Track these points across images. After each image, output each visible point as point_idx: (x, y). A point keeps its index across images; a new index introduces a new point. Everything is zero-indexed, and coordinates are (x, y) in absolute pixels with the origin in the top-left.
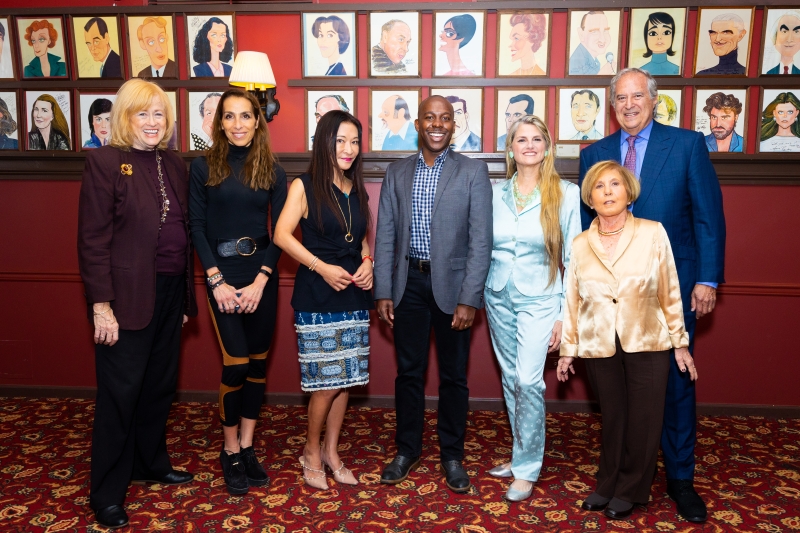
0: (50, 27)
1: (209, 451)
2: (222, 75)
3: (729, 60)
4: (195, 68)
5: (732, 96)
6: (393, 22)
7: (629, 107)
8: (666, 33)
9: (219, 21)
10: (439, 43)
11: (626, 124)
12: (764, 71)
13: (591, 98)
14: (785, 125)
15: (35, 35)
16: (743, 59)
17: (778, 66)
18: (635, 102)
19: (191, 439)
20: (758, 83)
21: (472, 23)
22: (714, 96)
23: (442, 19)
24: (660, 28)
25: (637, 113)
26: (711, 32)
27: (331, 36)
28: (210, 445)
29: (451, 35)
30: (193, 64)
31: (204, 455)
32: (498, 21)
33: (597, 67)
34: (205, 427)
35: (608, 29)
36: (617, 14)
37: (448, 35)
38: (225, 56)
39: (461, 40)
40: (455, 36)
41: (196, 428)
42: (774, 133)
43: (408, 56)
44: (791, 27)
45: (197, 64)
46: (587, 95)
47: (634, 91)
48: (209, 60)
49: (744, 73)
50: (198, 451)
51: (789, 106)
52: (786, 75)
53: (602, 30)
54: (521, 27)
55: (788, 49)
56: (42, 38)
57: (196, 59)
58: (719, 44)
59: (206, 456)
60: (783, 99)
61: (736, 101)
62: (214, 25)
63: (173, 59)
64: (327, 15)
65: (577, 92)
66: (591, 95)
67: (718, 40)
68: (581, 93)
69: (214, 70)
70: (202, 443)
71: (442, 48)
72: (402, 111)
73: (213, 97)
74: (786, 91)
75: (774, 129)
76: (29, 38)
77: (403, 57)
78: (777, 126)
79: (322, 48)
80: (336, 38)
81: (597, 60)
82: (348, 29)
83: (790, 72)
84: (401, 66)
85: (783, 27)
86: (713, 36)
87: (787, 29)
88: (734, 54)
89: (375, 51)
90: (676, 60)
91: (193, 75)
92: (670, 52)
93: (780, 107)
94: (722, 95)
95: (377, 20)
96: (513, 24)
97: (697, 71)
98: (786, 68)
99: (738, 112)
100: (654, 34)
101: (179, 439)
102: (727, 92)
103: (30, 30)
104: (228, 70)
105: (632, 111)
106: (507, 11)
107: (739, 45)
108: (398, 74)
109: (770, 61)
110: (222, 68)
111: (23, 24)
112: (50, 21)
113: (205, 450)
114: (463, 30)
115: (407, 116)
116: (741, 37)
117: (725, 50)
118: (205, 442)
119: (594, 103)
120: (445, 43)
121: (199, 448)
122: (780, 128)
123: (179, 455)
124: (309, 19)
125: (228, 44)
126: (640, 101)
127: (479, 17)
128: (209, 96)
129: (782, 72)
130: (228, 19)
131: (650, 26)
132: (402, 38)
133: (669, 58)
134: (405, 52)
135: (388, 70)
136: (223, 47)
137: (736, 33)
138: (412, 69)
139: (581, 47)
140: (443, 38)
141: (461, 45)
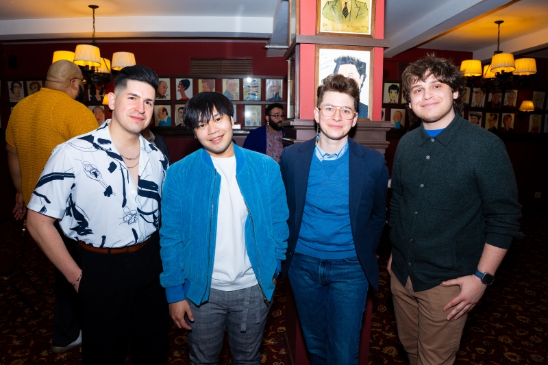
0: (38, 84)
2: (101, 100)
3: (276, 96)
6: (161, 82)
10: (177, 89)
15: (33, 86)
21: (189, 82)
23: (178, 81)
30: (90, 96)
32: (197, 82)
33: (233, 97)
35: (235, 84)
37: (181, 86)
38: (101, 94)
40: (183, 86)
43: (167, 93)
48: (96, 94)
49: (281, 100)
53: (233, 84)
54: (206, 84)
56: (35, 88)
58: (273, 90)
69: (97, 98)
72: (165, 112)
73: (97, 108)
76: (30, 88)
77: (165, 93)
81: (232, 95)
84: (164, 97)
86: (271, 88)
88: (278, 94)
91: (90, 100)
96: (203, 83)
97: (267, 99)
103: (31, 85)
104: (102, 98)
107: (279, 91)
108: (163, 100)
111: (29, 83)
112: (38, 81)
114: (185, 85)
115: (167, 114)
116: (280, 88)
117: (275, 93)
120: (179, 89)
125: (102, 89)
127: (191, 80)
132: (164, 87)
134: (165, 91)
135: (159, 98)
136: (100, 90)
137: (277, 87)
138: (168, 98)
139: (227, 91)
140: (179, 87)
141: (185, 89)
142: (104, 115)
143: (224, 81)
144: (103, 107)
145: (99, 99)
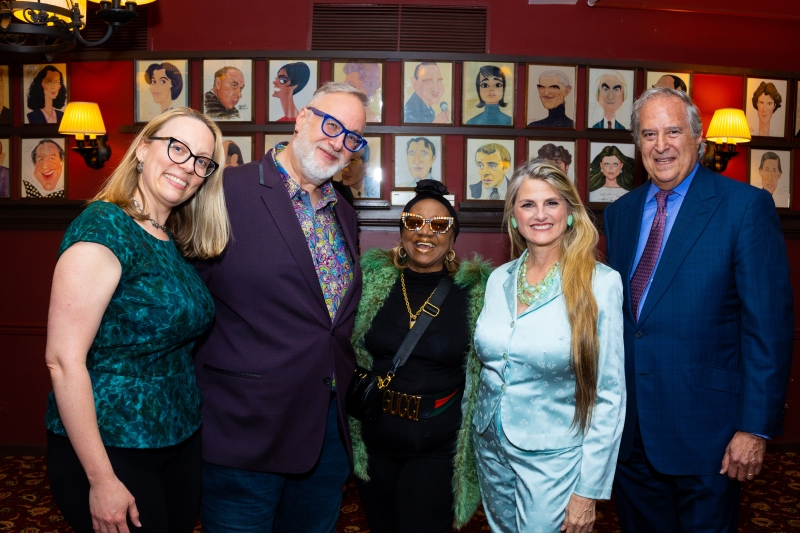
1: (37, 507)
2: (55, 121)
3: (558, 112)
4: (29, 115)
5: (562, 147)
6: (226, 69)
7: (661, 149)
8: (497, 85)
9: (54, 69)
10: (272, 89)
11: (659, 174)
12: (591, 125)
13: (426, 146)
14: (611, 177)
16: (571, 112)
17: (603, 121)
18: (670, 141)
19: (21, 494)
20: (585, 135)
21: (306, 71)
22: (545, 147)
24: (492, 80)
25: (673, 159)
26: (539, 86)
27: (164, 82)
28: (38, 501)
29: (285, 82)
30: (27, 110)
31: (32, 511)
32: (331, 69)
33: (432, 116)
34: (37, 482)
35: (441, 79)
36: (449, 66)
37: (282, 81)
38: (59, 103)
39: (296, 87)
40: (289, 82)
41: (28, 483)
42: (601, 185)
43: (241, 102)
44: (611, 85)
45: (31, 111)
46: (422, 142)
47: (668, 125)
48: (43, 106)
49: (572, 126)
50: (27, 507)
51: (613, 159)
52: (610, 130)
53: (435, 80)
54: (355, 75)
55: (610, 106)
57: (30, 106)
58: (547, 97)
59: (34, 512)
60: (609, 152)
61: (566, 152)
62: (49, 72)
63: (8, 106)
64: (159, 62)
65: (413, 140)
66: (427, 143)
67: (546, 94)
68: (417, 140)
69: (47, 116)
70: (32, 498)
71: (276, 94)
72: (235, 156)
73: (46, 144)
74: (611, 145)
75: (602, 181)
77: (236, 102)
78: (604, 177)
79: (155, 94)
80: (169, 84)
81: (431, 109)
82: (180, 75)
83: (613, 127)
84: (233, 111)
85: (604, 85)
86: (542, 90)
87: (608, 87)
88: (562, 108)
89: (208, 97)
90: (508, 111)
91: (27, 121)
92: (502, 104)
93: (606, 159)
94: (553, 146)
95: (211, 67)
96: (347, 72)
97: (529, 122)
98: (609, 123)
99: (568, 162)
100: (486, 85)
101: (10, 494)
102: (557, 144)
104: (60, 116)
105: (666, 155)
106: (340, 60)
107: (566, 99)
108: (231, 120)
109: (596, 116)
110: (55, 114)
113: (34, 505)
114: (297, 78)
115: (240, 161)
116: (567, 92)
117: (554, 104)
118: (35, 497)
119: (430, 151)
120: (278, 90)
121: (28, 503)
122: (607, 180)
123: (9, 509)
124: (143, 66)
125: (62, 90)
126: (677, 141)
127: (313, 65)
128: (41, 143)
129: (606, 126)
130: (62, 67)
131: (482, 78)
132: (236, 84)
133: (502, 109)
134: (238, 97)
135: (220, 116)
136: (57, 94)
137: (562, 88)
138: (245, 115)
139: (415, 96)
140: (277, 84)
141: (295, 92)
142: (62, 164)
143: (409, 67)
144: (61, 142)
145: (51, 119)
